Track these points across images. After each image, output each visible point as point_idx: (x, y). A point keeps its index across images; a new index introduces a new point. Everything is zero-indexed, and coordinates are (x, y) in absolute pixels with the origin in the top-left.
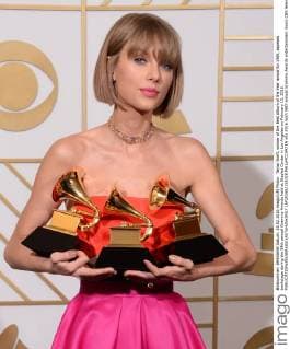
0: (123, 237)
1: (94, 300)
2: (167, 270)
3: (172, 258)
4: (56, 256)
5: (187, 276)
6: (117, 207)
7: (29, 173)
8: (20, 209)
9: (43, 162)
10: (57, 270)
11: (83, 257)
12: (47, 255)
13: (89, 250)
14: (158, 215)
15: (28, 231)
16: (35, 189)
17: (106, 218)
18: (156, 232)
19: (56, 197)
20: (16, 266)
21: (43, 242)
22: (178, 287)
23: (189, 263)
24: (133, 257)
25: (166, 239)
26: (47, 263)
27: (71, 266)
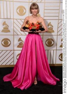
0: (33, 28)
1: (30, 35)
2: (38, 31)
3: (39, 30)
4: (26, 30)
5: (40, 32)
6: (33, 24)
7: (23, 21)
8: (22, 25)
9: (25, 19)
10: (26, 31)
11: (29, 30)
12: (25, 30)
13: (30, 29)
14: (37, 25)
15: (23, 27)
17: (32, 26)
18: (37, 27)
19: (26, 23)
20: (21, 31)
21: (25, 28)
22: (39, 34)
23: (41, 31)
24: (34, 30)
25: (38, 28)
26: (25, 31)
27: (27, 31)
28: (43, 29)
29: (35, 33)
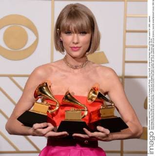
4: (36, 126)
6: (69, 100)
11: (51, 126)
14: (92, 105)
16: (25, 91)
17: (63, 106)
19: (36, 96)
27: (44, 131)
28: (117, 125)
29: (81, 142)
